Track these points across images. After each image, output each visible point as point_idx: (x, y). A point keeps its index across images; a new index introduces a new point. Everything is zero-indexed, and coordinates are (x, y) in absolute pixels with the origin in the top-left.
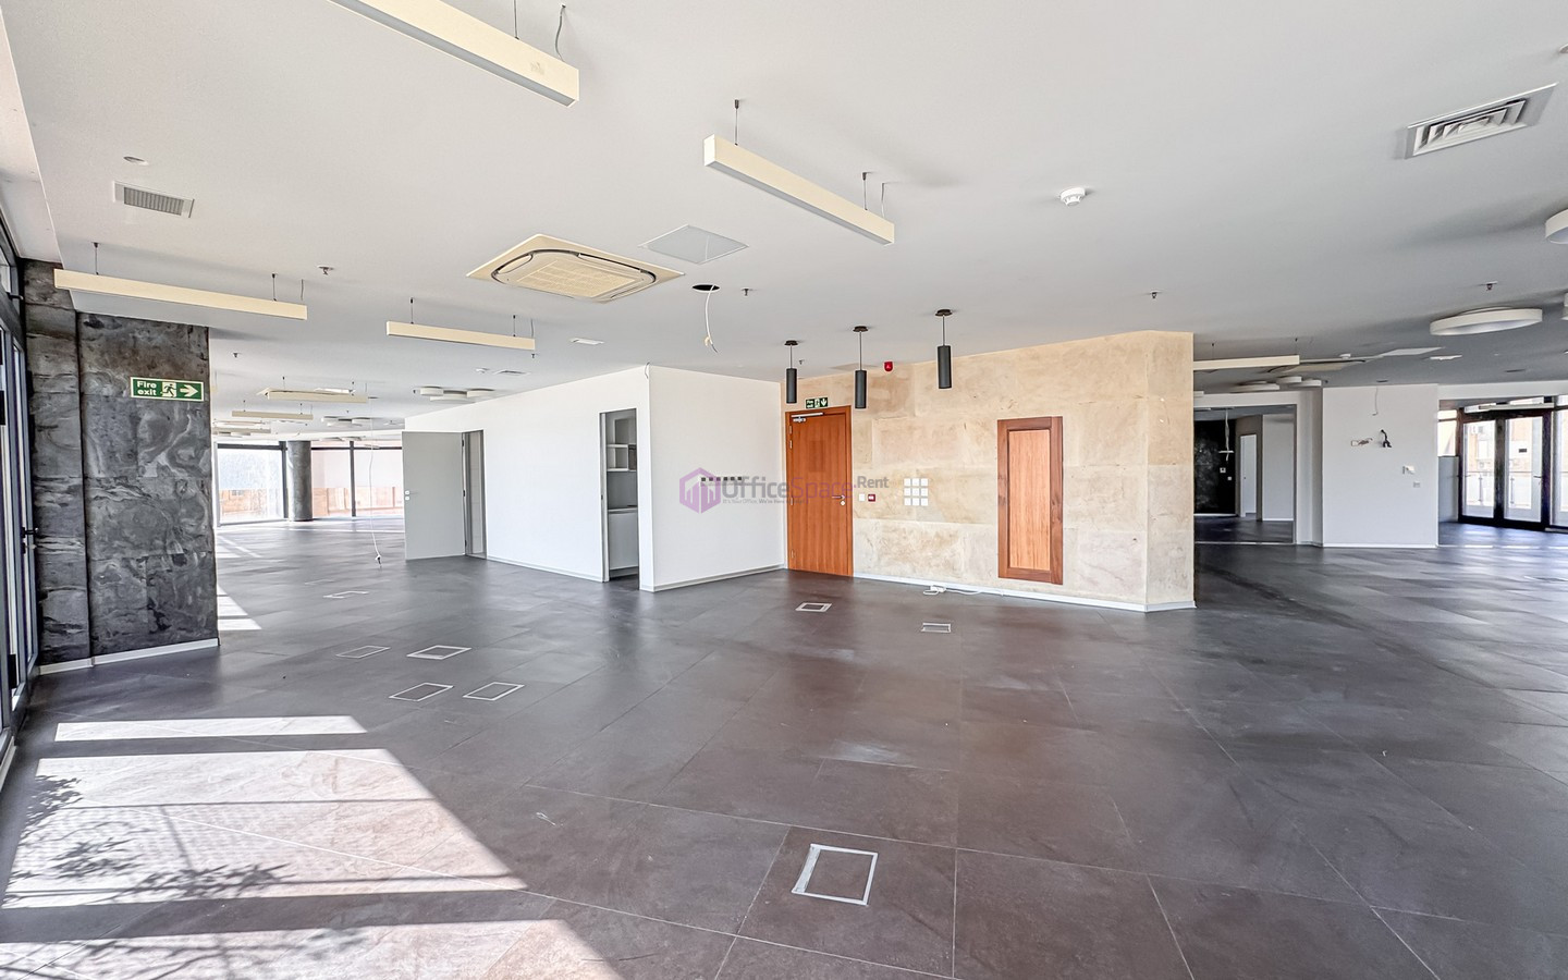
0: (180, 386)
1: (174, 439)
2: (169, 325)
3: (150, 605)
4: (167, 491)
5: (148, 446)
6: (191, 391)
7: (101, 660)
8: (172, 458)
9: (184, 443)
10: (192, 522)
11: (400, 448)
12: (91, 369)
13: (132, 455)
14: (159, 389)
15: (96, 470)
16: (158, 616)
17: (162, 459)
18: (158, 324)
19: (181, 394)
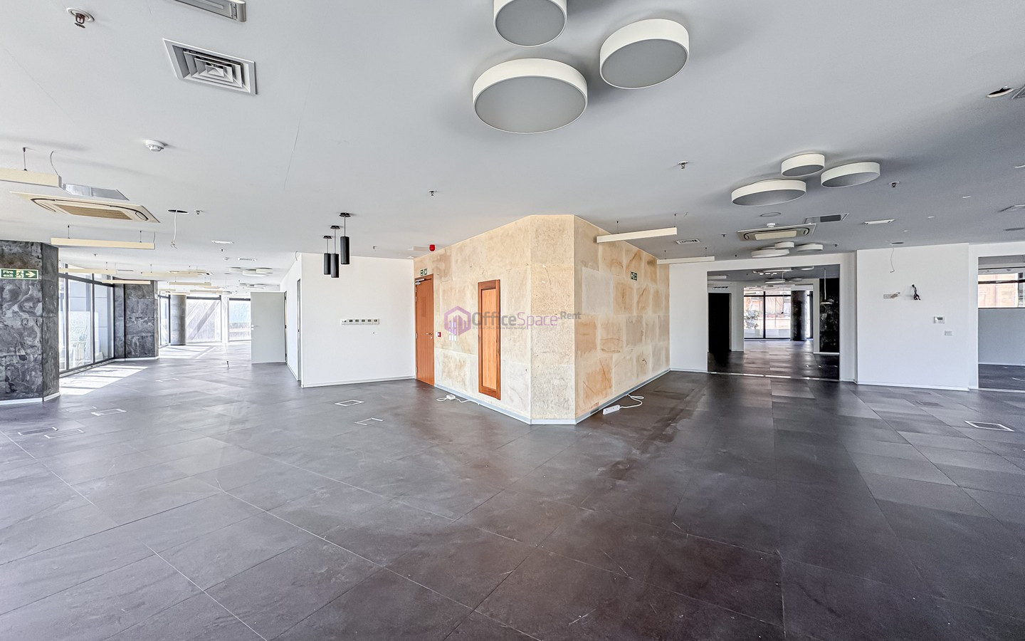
0: (25, 272)
1: (22, 298)
2: (21, 242)
3: (7, 379)
4: (18, 324)
5: (8, 302)
6: (32, 274)
8: (21, 308)
9: (27, 300)
10: (30, 339)
11: (249, 300)
14: (15, 274)
16: (11, 385)
17: (16, 308)
18: (15, 242)
19: (26, 276)
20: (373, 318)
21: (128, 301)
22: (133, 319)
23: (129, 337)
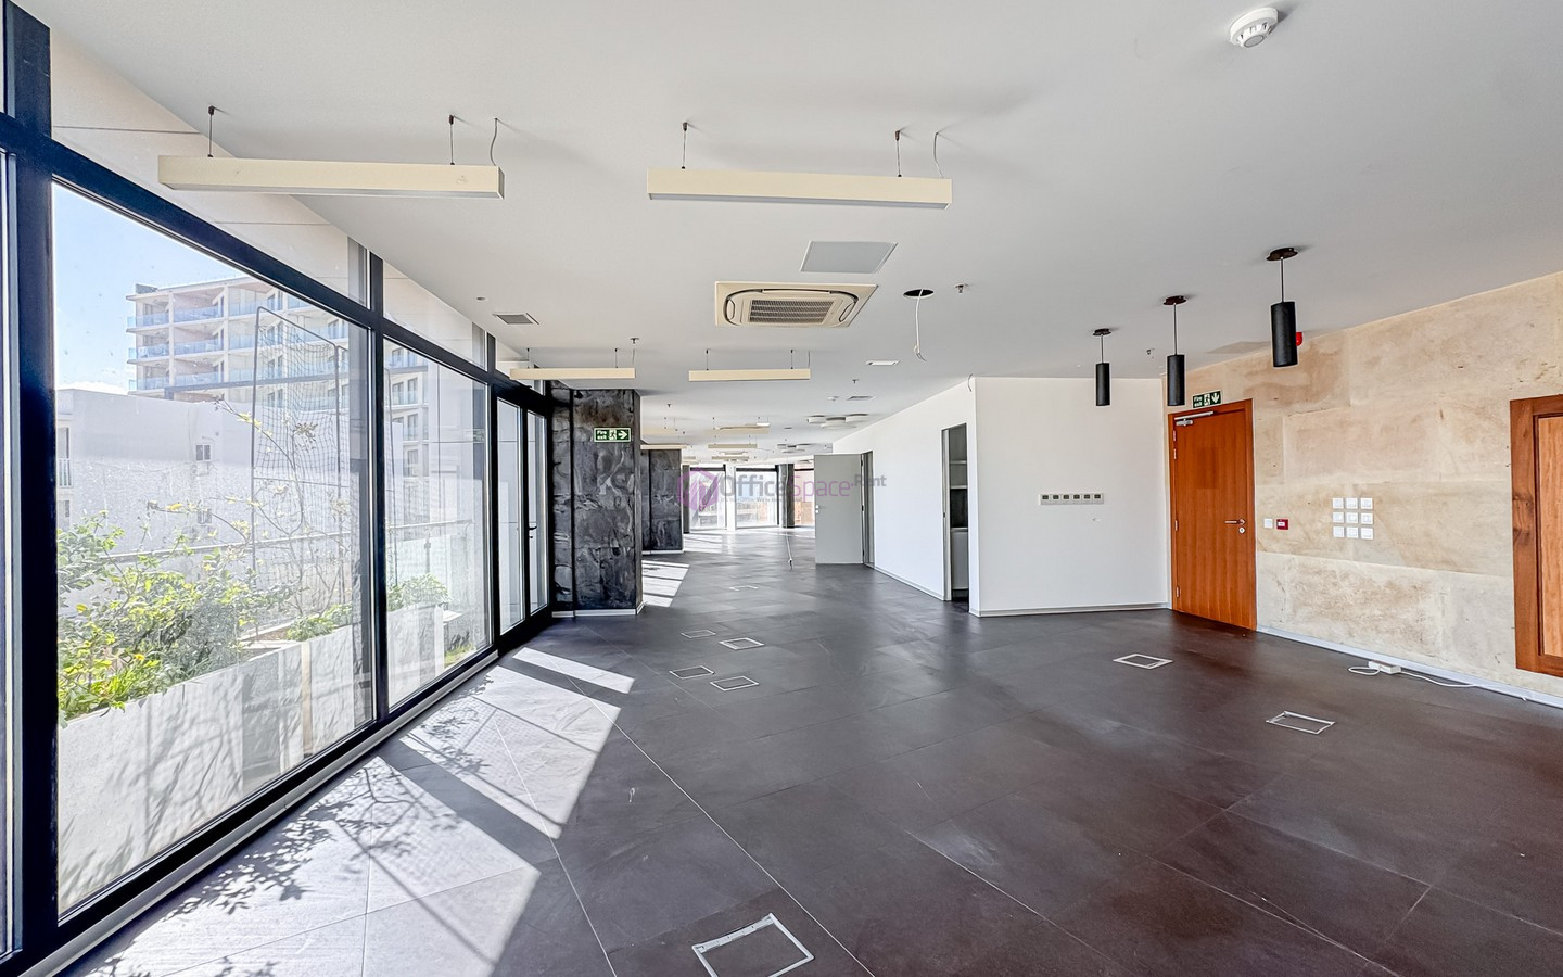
0: (618, 431)
1: (615, 468)
2: (613, 390)
3: (601, 581)
4: (610, 505)
5: (602, 474)
6: (624, 435)
7: (580, 613)
8: (613, 481)
9: (619, 471)
10: (623, 525)
11: (813, 469)
12: (577, 425)
13: (594, 480)
14: (608, 435)
15: (578, 492)
16: (605, 588)
17: (608, 482)
18: (608, 390)
19: (619, 438)
20: (1092, 492)
21: (653, 474)
22: (659, 498)
23: (655, 521)
